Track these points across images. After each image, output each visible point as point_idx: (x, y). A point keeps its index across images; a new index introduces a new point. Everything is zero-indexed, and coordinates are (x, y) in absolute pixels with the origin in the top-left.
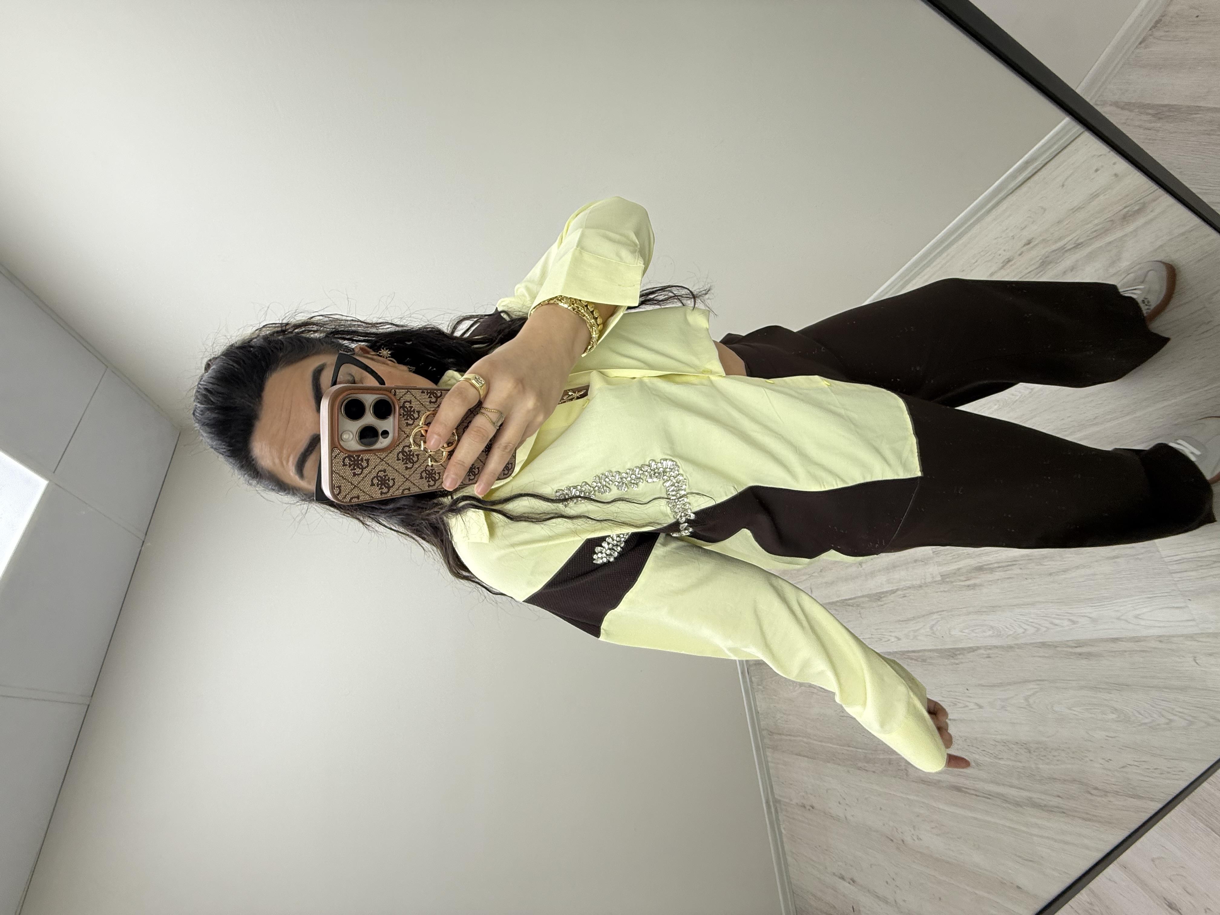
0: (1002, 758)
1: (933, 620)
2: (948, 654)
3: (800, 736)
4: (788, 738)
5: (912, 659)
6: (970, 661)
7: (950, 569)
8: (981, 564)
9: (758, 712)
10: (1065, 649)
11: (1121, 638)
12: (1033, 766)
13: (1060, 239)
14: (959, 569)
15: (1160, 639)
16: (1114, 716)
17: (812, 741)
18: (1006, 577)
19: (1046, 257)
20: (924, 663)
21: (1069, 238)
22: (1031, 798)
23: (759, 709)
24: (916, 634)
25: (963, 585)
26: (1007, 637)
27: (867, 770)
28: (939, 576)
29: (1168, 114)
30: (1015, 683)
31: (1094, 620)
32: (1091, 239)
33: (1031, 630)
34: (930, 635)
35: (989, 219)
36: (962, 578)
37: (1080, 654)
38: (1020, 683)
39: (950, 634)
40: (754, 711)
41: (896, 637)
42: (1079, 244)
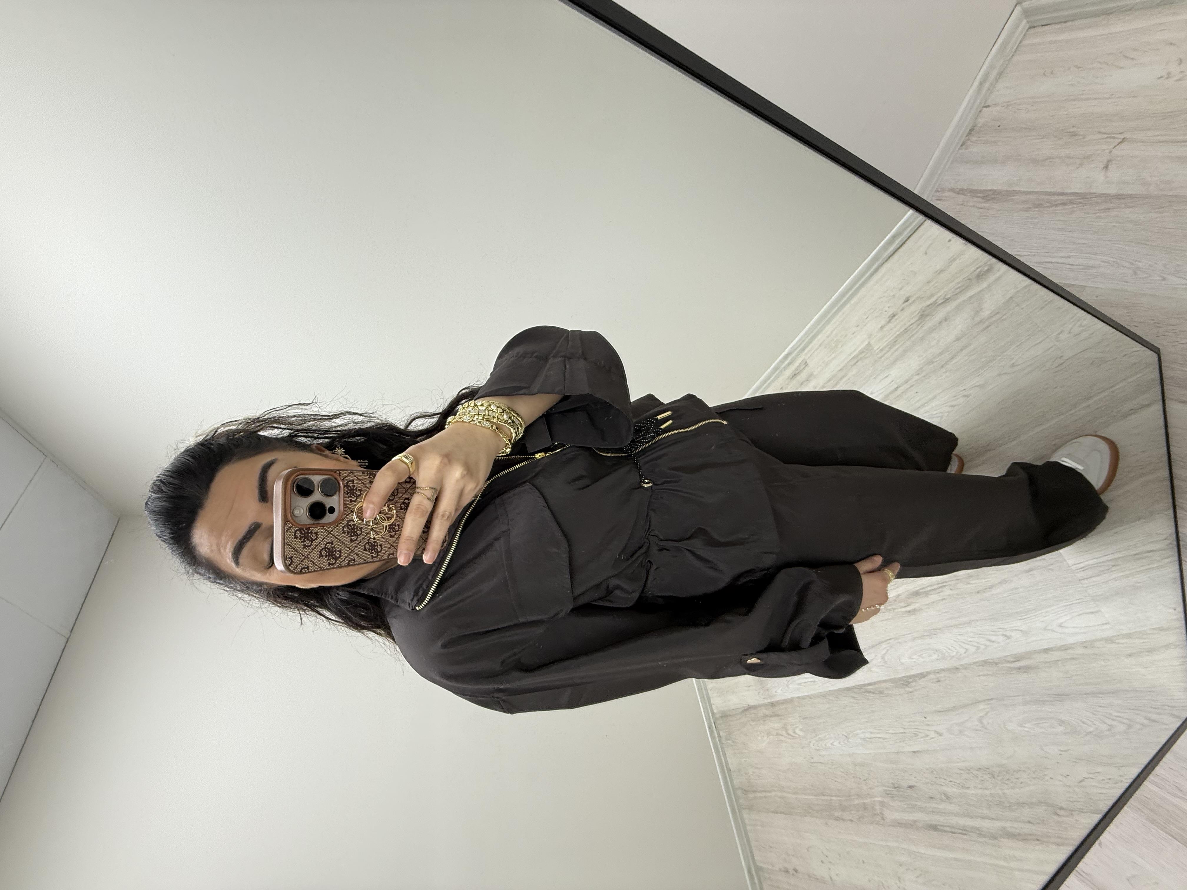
0: (969, 787)
1: (883, 650)
2: (902, 682)
3: (775, 791)
4: (763, 794)
5: (869, 692)
6: (923, 687)
8: (916, 589)
9: (730, 770)
10: (1005, 665)
11: (1052, 648)
12: (1000, 792)
13: (932, 296)
14: (899, 596)
15: (1084, 645)
16: (1061, 729)
17: (785, 794)
18: (940, 598)
19: (924, 311)
20: (882, 695)
21: (939, 295)
22: (1004, 828)
23: (730, 766)
26: (951, 659)
27: (844, 820)
29: (993, 196)
30: (968, 705)
31: (1025, 633)
32: (956, 294)
33: (972, 649)
34: (882, 666)
35: (872, 282)
36: (902, 604)
37: (1019, 668)
38: (971, 704)
39: (900, 662)
40: (725, 769)
42: (947, 299)
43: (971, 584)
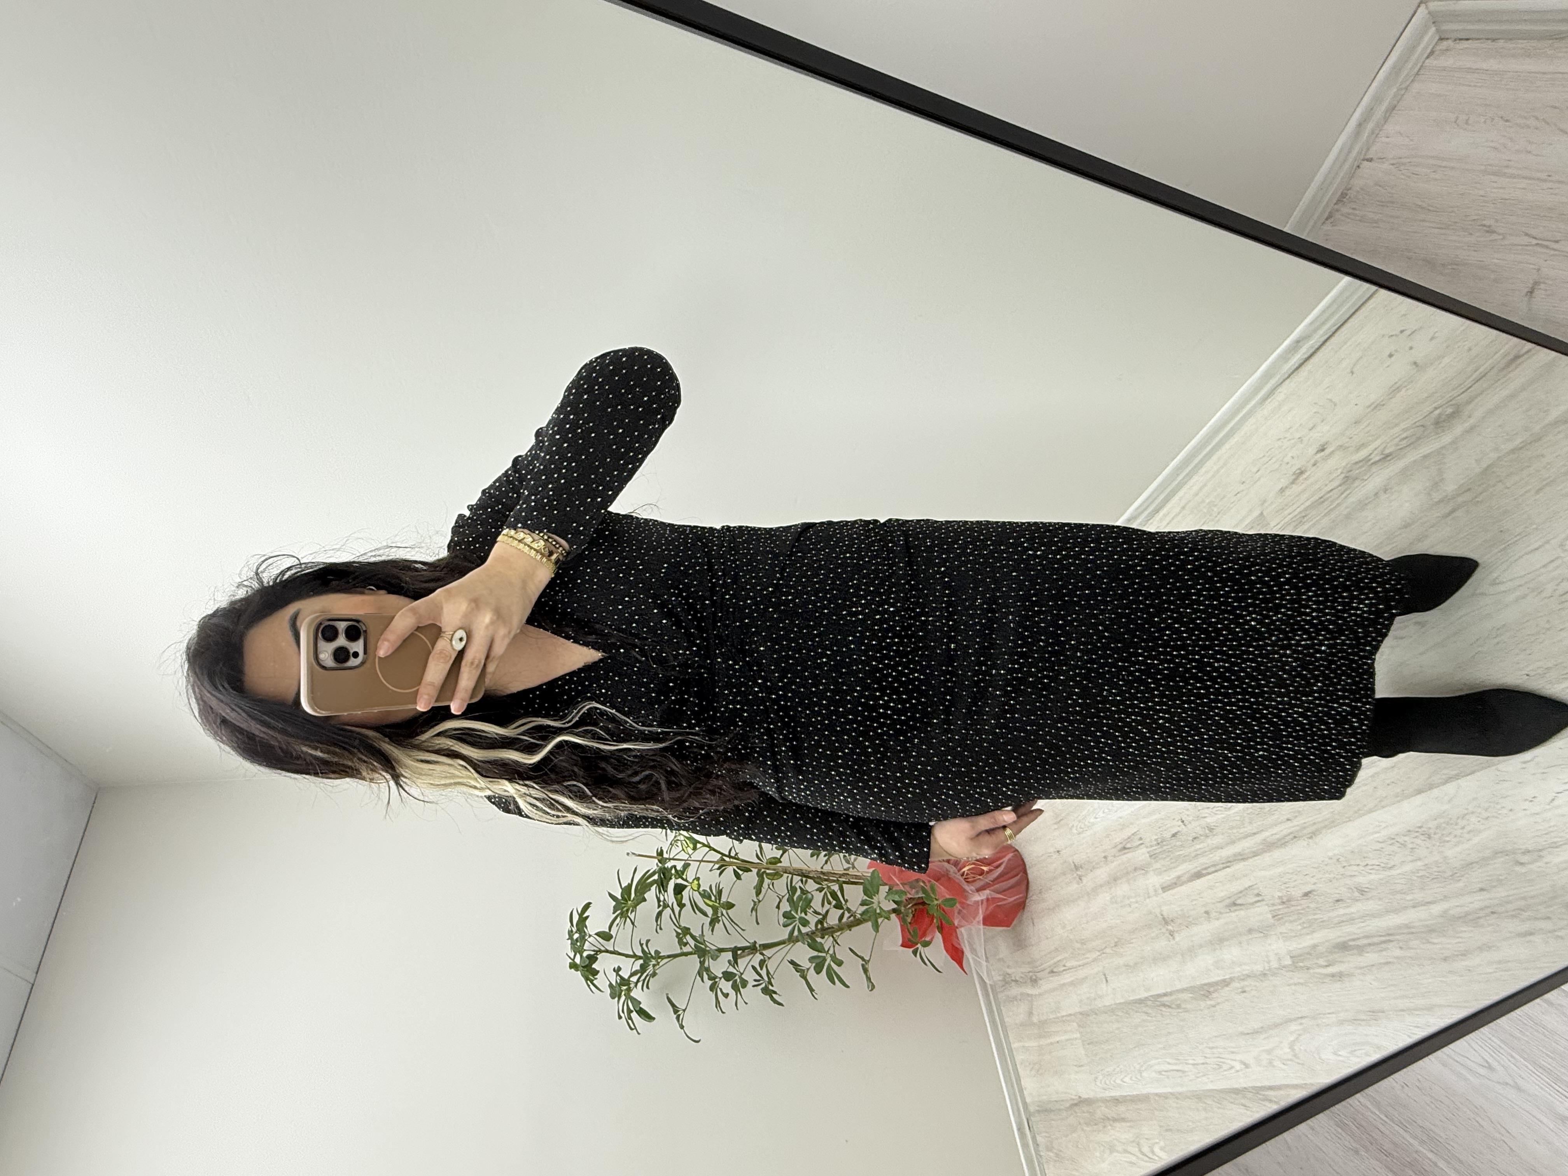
1: (1291, 1033)
7: (1301, 946)
8: (1342, 939)
13: (1362, 446)
14: (1315, 946)
18: (1382, 961)
21: (1374, 446)
24: (1268, 1057)
25: (1325, 974)
28: (1288, 957)
32: (1401, 450)
34: (1291, 1060)
36: (1322, 962)
39: (1319, 1058)
41: (1242, 1062)
42: (1387, 456)
43: (1434, 944)
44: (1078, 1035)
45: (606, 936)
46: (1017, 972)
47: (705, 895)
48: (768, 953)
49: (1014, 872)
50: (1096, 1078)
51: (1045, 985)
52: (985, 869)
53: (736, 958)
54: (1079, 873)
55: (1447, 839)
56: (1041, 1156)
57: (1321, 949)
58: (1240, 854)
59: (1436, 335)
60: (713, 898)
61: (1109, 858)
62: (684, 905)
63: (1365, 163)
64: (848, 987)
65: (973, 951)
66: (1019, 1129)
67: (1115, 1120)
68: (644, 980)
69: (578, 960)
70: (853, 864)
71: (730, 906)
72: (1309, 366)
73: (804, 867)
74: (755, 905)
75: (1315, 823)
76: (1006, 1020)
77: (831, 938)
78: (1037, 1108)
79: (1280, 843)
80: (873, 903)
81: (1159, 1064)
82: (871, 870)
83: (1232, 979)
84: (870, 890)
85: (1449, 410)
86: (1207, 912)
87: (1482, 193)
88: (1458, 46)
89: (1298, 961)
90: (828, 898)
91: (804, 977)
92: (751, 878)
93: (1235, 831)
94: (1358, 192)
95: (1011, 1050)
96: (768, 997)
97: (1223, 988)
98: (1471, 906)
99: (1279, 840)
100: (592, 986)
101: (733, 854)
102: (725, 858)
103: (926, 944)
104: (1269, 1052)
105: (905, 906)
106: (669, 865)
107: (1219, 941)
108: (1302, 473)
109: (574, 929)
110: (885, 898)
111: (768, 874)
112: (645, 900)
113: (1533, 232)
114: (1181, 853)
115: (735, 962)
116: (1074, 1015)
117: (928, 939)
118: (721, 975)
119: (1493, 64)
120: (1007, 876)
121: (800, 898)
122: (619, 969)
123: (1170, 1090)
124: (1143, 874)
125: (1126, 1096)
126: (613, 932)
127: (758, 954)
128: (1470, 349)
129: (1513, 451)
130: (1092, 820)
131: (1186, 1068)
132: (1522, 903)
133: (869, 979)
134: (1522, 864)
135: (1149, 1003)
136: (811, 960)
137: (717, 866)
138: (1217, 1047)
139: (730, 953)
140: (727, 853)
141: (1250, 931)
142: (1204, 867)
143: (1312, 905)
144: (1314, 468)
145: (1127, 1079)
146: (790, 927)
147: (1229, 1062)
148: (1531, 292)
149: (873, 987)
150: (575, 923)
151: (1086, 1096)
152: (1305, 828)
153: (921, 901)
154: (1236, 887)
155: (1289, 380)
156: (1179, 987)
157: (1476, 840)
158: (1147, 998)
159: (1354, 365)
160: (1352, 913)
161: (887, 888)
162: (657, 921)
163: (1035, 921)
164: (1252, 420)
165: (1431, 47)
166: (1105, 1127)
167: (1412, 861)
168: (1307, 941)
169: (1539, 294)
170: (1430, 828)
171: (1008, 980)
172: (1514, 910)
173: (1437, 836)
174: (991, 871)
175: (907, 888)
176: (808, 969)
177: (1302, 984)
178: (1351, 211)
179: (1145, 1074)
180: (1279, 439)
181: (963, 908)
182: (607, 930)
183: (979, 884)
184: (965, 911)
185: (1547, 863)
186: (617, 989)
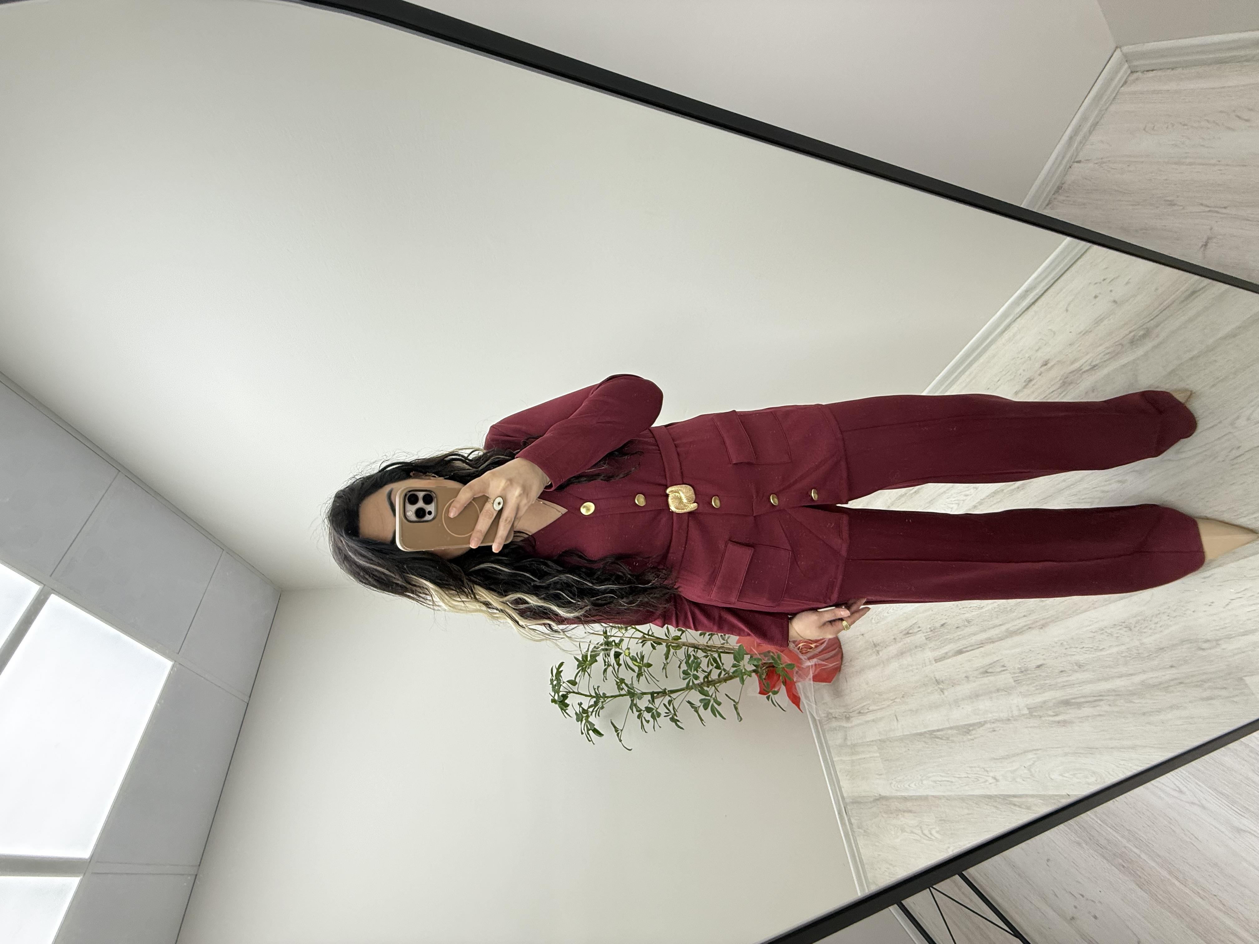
1: (1029, 760)
2: (1053, 801)
5: (1015, 805)
7: (1034, 702)
8: (1065, 698)
13: (1075, 361)
14: (1045, 702)
18: (1096, 714)
20: (1030, 812)
21: (1084, 360)
24: (1012, 775)
25: (1052, 721)
28: (1026, 708)
32: (1105, 361)
34: (1029, 778)
36: (1050, 713)
39: (1050, 777)
41: (994, 778)
42: (1095, 366)
43: (1134, 703)
44: (878, 755)
45: (573, 683)
46: (836, 712)
47: (633, 659)
48: (673, 695)
49: (833, 647)
50: (891, 784)
51: (856, 721)
52: (813, 646)
53: (653, 698)
54: (877, 649)
55: (1145, 631)
56: (854, 832)
57: (1051, 704)
58: (990, 639)
59: (1130, 281)
60: (639, 660)
61: (898, 639)
62: (621, 665)
63: (1075, 164)
64: (725, 719)
65: (807, 697)
66: (840, 813)
67: (904, 812)
68: (596, 711)
69: (556, 698)
70: (727, 641)
71: (649, 665)
72: (1035, 308)
73: (696, 642)
74: (665, 665)
75: (1044, 619)
76: (830, 742)
77: (713, 687)
78: (851, 801)
79: (1019, 631)
80: (740, 666)
81: (934, 776)
82: (739, 645)
83: (985, 722)
84: (738, 657)
85: (1141, 333)
86: (967, 677)
87: (1166, 178)
88: (1145, 76)
89: (1033, 712)
90: (711, 662)
91: (697, 712)
92: (662, 648)
93: (986, 623)
94: (1070, 185)
95: (832, 762)
96: (674, 723)
97: (979, 727)
98: (1163, 678)
99: (1018, 630)
100: (565, 714)
101: (650, 633)
102: (645, 636)
103: (775, 693)
104: (1013, 772)
105: (761, 668)
106: (611, 639)
107: (976, 696)
108: (1031, 381)
109: (554, 678)
110: (748, 663)
111: (673, 646)
112: (596, 661)
113: (1205, 202)
114: (948, 637)
115: (653, 700)
116: (875, 741)
117: (776, 690)
118: (644, 709)
119: (1173, 86)
120: (827, 650)
121: (693, 662)
122: (581, 704)
123: (943, 794)
124: (921, 651)
125: (911, 796)
126: (577, 680)
127: (667, 696)
128: (1157, 289)
129: (1191, 359)
130: (886, 614)
131: (953, 780)
132: (1204, 677)
133: (738, 714)
134: (1203, 649)
135: (927, 735)
136: (701, 701)
137: (640, 641)
138: (975, 767)
139: (650, 696)
140: (647, 633)
141: (998, 690)
142: (963, 647)
143: (1044, 674)
144: (1040, 377)
145: (912, 785)
146: (688, 680)
147: (983, 776)
148: (1206, 245)
149: (741, 719)
150: (554, 675)
151: (885, 795)
152: (1037, 622)
153: (772, 665)
154: (988, 660)
155: (1020, 318)
156: (948, 726)
157: (1167, 632)
158: (925, 732)
159: (1069, 304)
160: (1073, 680)
161: (749, 656)
162: (604, 675)
163: (847, 680)
164: (993, 347)
165: (1125, 77)
166: (897, 815)
167: (1117, 646)
168: (1039, 699)
169: (1212, 245)
170: (1131, 623)
171: (830, 716)
172: (1197, 682)
173: (1136, 629)
174: (816, 647)
175: (762, 656)
176: (699, 707)
177: (1035, 727)
178: (1064, 198)
179: (925, 782)
180: (1013, 359)
181: (800, 670)
182: (574, 679)
183: (809, 655)
184: (800, 672)
185: (1223, 649)
186: (580, 715)
